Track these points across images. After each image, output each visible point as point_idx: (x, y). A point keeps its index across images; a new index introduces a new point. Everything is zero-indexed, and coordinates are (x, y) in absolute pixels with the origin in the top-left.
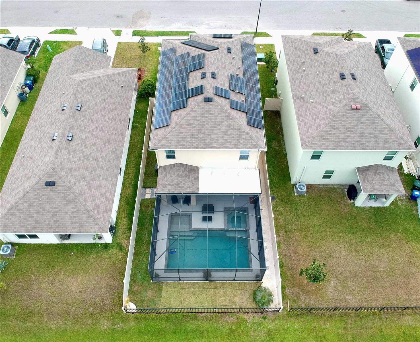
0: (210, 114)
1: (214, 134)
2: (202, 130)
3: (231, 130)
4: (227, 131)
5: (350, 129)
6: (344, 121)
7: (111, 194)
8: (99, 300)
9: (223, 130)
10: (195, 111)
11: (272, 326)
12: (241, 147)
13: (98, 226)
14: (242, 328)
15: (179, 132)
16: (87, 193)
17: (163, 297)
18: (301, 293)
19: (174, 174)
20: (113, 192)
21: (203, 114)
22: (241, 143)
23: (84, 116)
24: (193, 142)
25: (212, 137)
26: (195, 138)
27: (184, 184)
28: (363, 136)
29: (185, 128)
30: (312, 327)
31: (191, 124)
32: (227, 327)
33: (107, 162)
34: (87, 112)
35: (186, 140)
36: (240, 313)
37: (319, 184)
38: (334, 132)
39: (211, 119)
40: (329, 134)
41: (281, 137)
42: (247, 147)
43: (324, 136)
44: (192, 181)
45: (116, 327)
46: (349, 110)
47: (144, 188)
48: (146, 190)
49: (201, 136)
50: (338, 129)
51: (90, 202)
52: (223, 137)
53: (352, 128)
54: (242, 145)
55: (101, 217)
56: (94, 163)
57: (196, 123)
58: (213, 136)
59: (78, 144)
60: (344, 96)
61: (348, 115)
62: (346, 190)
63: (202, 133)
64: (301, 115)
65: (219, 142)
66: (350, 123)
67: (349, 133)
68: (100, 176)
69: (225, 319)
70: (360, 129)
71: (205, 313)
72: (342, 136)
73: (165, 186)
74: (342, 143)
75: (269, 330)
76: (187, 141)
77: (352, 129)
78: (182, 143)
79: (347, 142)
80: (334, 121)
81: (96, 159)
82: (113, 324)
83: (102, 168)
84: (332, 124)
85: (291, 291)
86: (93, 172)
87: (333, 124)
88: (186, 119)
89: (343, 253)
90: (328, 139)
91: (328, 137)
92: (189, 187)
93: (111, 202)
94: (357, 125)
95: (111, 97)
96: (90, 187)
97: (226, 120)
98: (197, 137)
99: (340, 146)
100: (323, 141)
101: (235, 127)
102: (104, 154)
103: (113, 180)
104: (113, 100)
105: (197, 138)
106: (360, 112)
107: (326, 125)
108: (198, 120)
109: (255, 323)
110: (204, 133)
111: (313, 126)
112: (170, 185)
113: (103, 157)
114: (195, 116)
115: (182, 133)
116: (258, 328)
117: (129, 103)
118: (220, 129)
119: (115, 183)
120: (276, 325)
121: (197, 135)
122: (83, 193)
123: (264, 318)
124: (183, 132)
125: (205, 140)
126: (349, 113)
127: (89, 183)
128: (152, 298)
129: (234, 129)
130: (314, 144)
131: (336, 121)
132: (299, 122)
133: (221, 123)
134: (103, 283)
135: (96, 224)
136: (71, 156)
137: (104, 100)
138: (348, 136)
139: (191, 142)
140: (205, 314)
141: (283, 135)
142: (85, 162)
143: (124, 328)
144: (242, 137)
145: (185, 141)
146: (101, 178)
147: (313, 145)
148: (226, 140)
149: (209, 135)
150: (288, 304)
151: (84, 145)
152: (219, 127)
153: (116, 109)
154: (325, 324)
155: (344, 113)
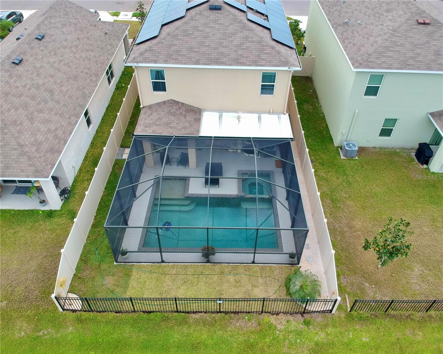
0: (218, 24)
1: (223, 47)
2: (205, 42)
3: (248, 44)
4: (242, 44)
5: (419, 46)
6: (409, 37)
9: (236, 42)
10: (196, 20)
11: (321, 337)
12: (263, 64)
13: (33, 168)
14: (267, 340)
15: (172, 43)
19: (163, 111)
21: (207, 24)
22: (264, 59)
23: (46, 47)
24: (192, 56)
25: (219, 51)
26: (194, 52)
27: (177, 123)
28: (439, 54)
29: (180, 39)
31: (189, 34)
32: (241, 339)
34: (51, 44)
35: (180, 53)
36: (263, 313)
37: (375, 147)
38: (398, 48)
39: (219, 30)
40: (391, 51)
42: (272, 64)
43: (383, 52)
45: (41, 334)
46: (414, 25)
47: (123, 147)
49: (204, 49)
50: (402, 45)
52: (236, 51)
53: (423, 45)
54: (264, 61)
57: (197, 33)
58: (222, 50)
59: (28, 71)
61: (414, 30)
62: (413, 154)
63: (206, 46)
65: (230, 57)
66: (418, 39)
67: (418, 51)
69: (238, 324)
70: (433, 47)
71: (201, 312)
72: (410, 54)
73: (149, 126)
74: (411, 62)
76: (182, 55)
77: (423, 47)
78: (174, 57)
79: (419, 61)
80: (396, 36)
82: (37, 329)
84: (393, 40)
85: (349, 281)
87: (395, 39)
88: (182, 28)
90: (390, 57)
91: (390, 54)
92: (185, 128)
94: (428, 42)
95: (88, 38)
96: (32, 118)
97: (241, 32)
98: (197, 50)
99: (408, 65)
100: (384, 59)
101: (254, 40)
104: (91, 42)
105: (197, 52)
106: (430, 27)
107: (385, 41)
108: (201, 31)
109: (291, 332)
110: (208, 46)
111: (366, 45)
114: (196, 25)
115: (176, 45)
116: (296, 341)
118: (232, 41)
120: (328, 335)
121: (198, 48)
123: (307, 323)
124: (177, 43)
125: (209, 54)
126: (415, 28)
127: (32, 113)
128: (112, 288)
129: (252, 42)
130: (370, 62)
131: (399, 37)
133: (234, 34)
135: (30, 165)
138: (419, 54)
139: (188, 56)
140: (203, 314)
141: (317, 98)
143: (55, 336)
144: (265, 52)
145: (179, 55)
147: (369, 64)
148: (241, 55)
149: (215, 49)
150: (348, 300)
152: (230, 39)
154: (414, 334)
155: (409, 28)
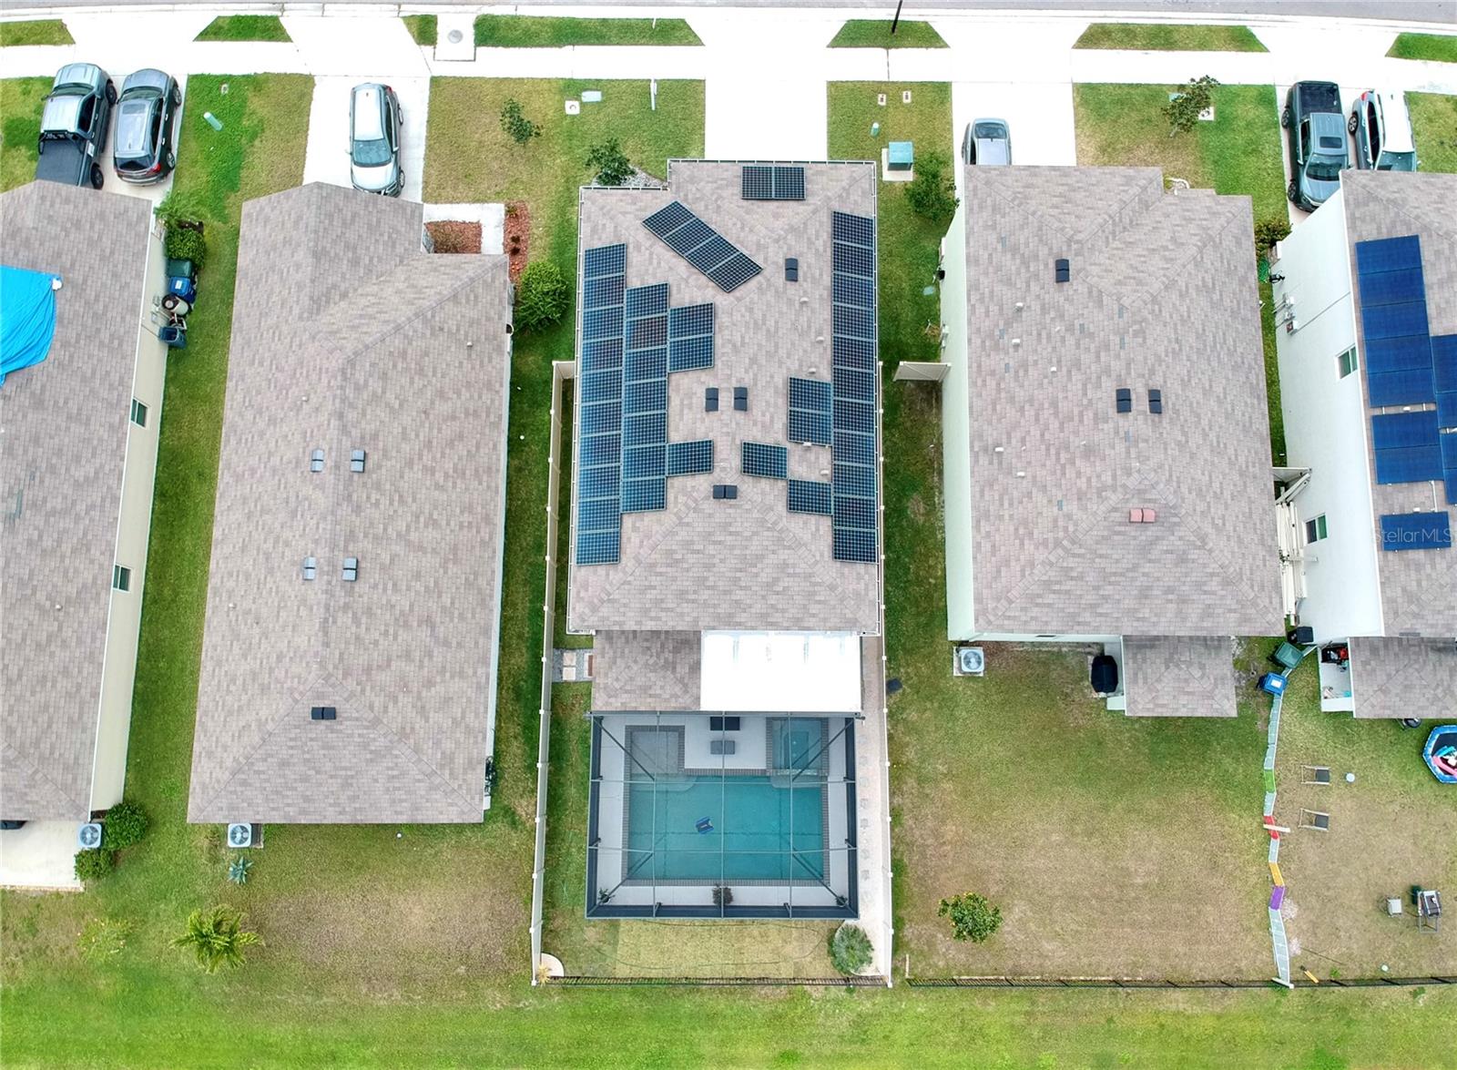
0: (731, 534)
1: (741, 588)
2: (706, 579)
3: (786, 579)
4: (776, 580)
5: (1113, 579)
6: (1101, 556)
7: (477, 715)
8: (476, 949)
9: (764, 578)
10: (688, 524)
11: (866, 1007)
12: (811, 625)
13: (455, 808)
14: (799, 1011)
15: (647, 583)
16: (417, 726)
17: (621, 942)
18: (940, 936)
19: (636, 662)
20: (482, 709)
21: (710, 534)
22: (814, 615)
23: (378, 486)
24: (686, 610)
25: (734, 598)
26: (688, 601)
27: (662, 688)
28: (1146, 597)
29: (661, 574)
30: (956, 1009)
31: (677, 561)
32: (767, 1009)
33: (456, 620)
34: (384, 471)
35: (664, 606)
38: (1068, 585)
39: (732, 547)
40: (1054, 592)
41: (936, 479)
42: (828, 624)
43: (1039, 596)
44: (681, 681)
45: (521, 1005)
46: (1120, 524)
47: (558, 648)
48: (562, 654)
49: (705, 595)
50: (1081, 577)
51: (430, 751)
52: (764, 597)
53: (1122, 575)
54: (814, 620)
55: (460, 786)
56: (424, 633)
57: (692, 558)
58: (739, 595)
59: (375, 586)
60: (1114, 477)
61: (1116, 538)
62: (1091, 659)
63: (708, 588)
64: (987, 515)
65: (753, 610)
66: (1117, 561)
67: (1108, 590)
68: (443, 670)
69: (763, 992)
70: (1142, 579)
72: (1090, 598)
73: (612, 694)
74: (1087, 616)
75: (859, 1015)
76: (667, 610)
77: (1117, 579)
78: (653, 614)
79: (1101, 615)
80: (1074, 555)
81: (428, 621)
82: (515, 1000)
83: (446, 644)
84: (1065, 565)
85: (916, 932)
86: (426, 661)
87: (1071, 562)
88: (664, 547)
89: (1054, 837)
90: (1049, 605)
91: (1050, 598)
92: (676, 696)
93: (480, 739)
94: (1135, 568)
95: (441, 394)
96: (423, 707)
97: (774, 552)
98: (693, 597)
99: (1079, 624)
100: (1035, 611)
101: (797, 570)
102: (446, 600)
103: (480, 671)
104: (450, 404)
105: (693, 601)
106: (1153, 528)
107: (1048, 568)
108: (698, 552)
109: (829, 1001)
110: (712, 588)
111: (1013, 563)
112: (627, 692)
113: (444, 609)
114: (687, 538)
115: (654, 588)
116: (834, 1011)
117: (497, 403)
118: (757, 575)
119: (483, 680)
120: (874, 1005)
121: (695, 592)
122: (408, 731)
124: (656, 583)
125: (715, 606)
126: (1119, 533)
127: (419, 698)
128: (597, 944)
129: (794, 575)
130: (1009, 618)
131: (1079, 556)
132: (978, 538)
133: (761, 557)
134: (481, 910)
136: (363, 626)
137: (425, 412)
138: (1106, 598)
139: (679, 610)
141: (941, 473)
142: (400, 638)
143: (539, 1008)
144: (817, 598)
145: (663, 610)
146: (448, 675)
147: (1006, 622)
148: (773, 606)
149: (725, 592)
150: (908, 962)
151: (390, 586)
152: (754, 570)
153: (461, 437)
154: (985, 1004)
155: (1106, 533)
